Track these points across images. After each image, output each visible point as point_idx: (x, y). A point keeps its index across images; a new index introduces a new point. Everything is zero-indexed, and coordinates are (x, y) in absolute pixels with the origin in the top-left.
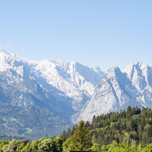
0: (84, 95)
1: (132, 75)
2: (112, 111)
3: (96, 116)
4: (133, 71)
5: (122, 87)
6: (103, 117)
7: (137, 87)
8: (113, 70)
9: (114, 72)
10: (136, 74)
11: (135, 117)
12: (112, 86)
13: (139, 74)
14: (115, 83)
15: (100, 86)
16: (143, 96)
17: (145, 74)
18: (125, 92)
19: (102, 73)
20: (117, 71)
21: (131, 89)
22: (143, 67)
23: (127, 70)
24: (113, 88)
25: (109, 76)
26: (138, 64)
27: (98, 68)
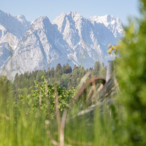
0: (5, 49)
1: (63, 27)
2: (39, 68)
3: (19, 74)
4: (64, 23)
5: (50, 41)
6: (27, 76)
7: (69, 41)
8: (41, 20)
9: (42, 23)
10: (68, 26)
11: (65, 76)
12: (39, 39)
13: (71, 27)
14: (42, 36)
15: (25, 39)
16: (75, 53)
17: (78, 27)
18: (54, 47)
19: (28, 23)
20: (46, 21)
21: (62, 44)
22: (77, 18)
23: (57, 21)
24: (40, 42)
25: (36, 27)
26: (71, 14)
27: (23, 17)
